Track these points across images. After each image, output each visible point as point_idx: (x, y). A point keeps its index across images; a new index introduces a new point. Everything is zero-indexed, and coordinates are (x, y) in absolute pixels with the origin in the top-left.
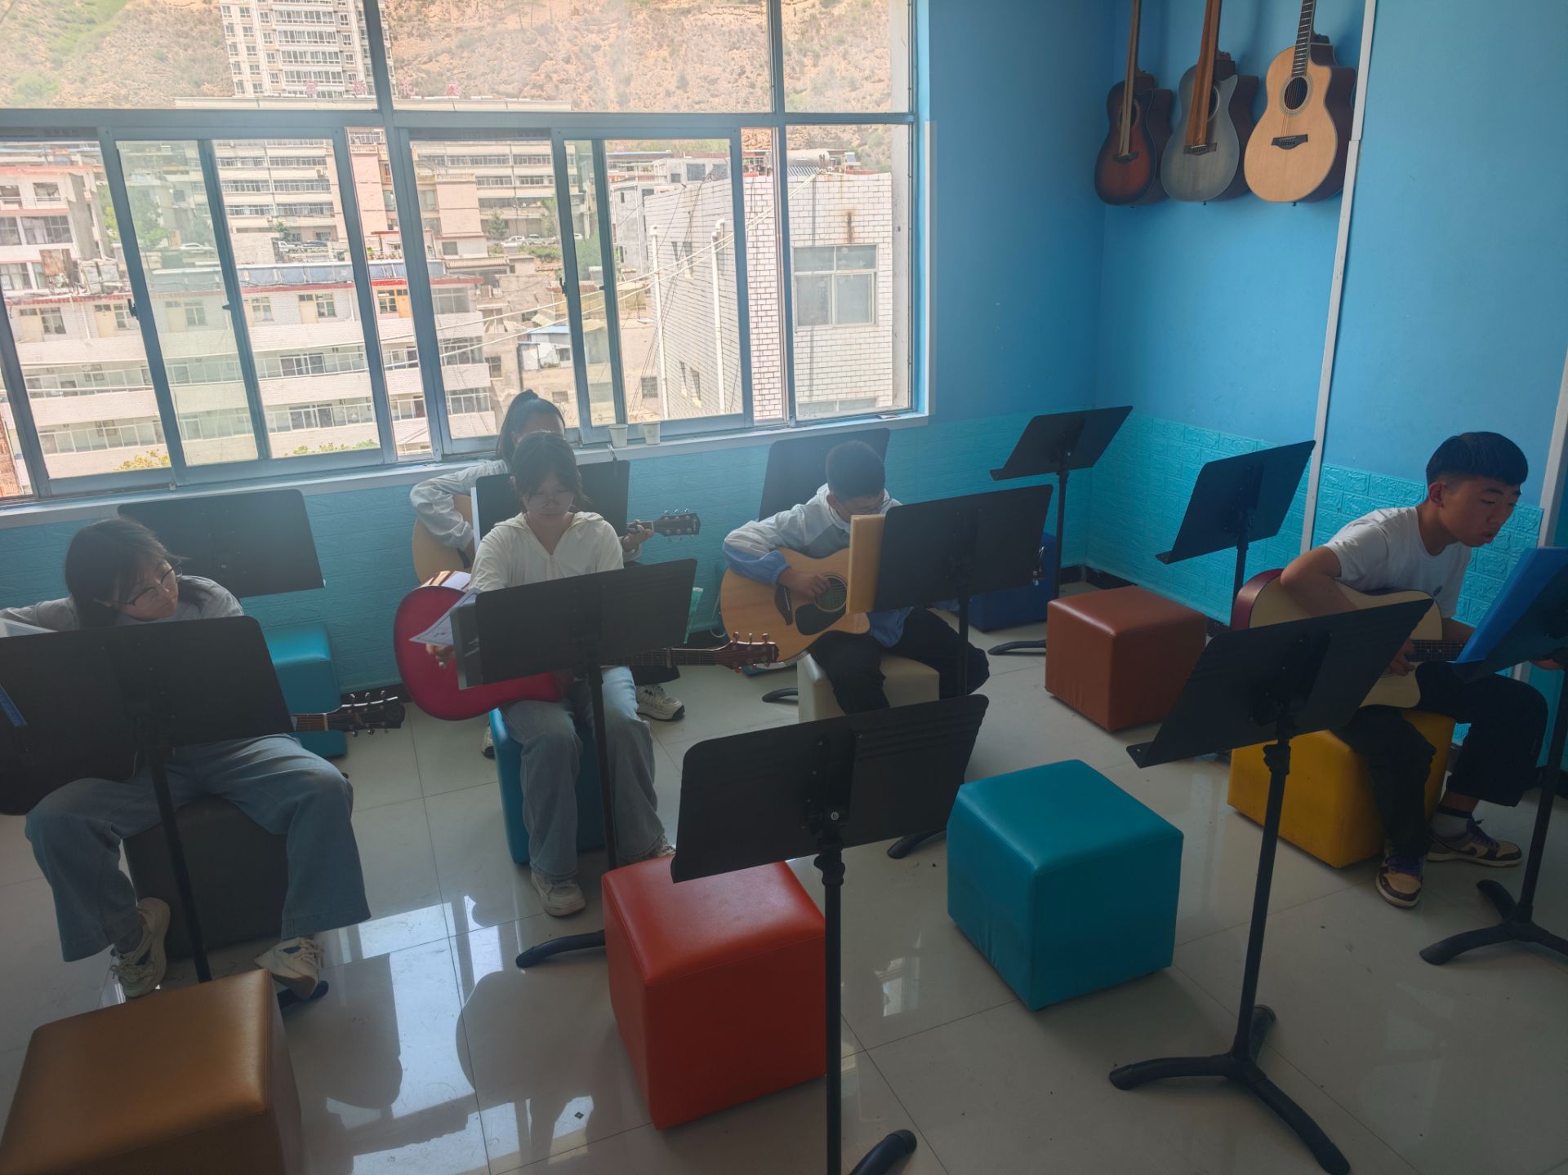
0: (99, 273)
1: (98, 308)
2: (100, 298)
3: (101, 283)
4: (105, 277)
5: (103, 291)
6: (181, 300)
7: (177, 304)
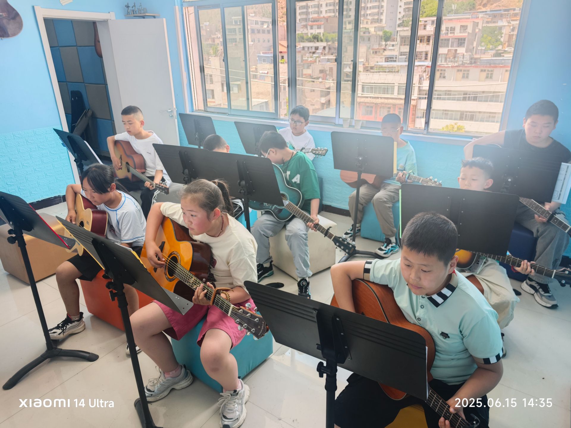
0: (463, 58)
1: (458, 71)
2: (460, 67)
3: (463, 61)
4: (465, 59)
5: (462, 64)
6: (486, 69)
7: (485, 71)
